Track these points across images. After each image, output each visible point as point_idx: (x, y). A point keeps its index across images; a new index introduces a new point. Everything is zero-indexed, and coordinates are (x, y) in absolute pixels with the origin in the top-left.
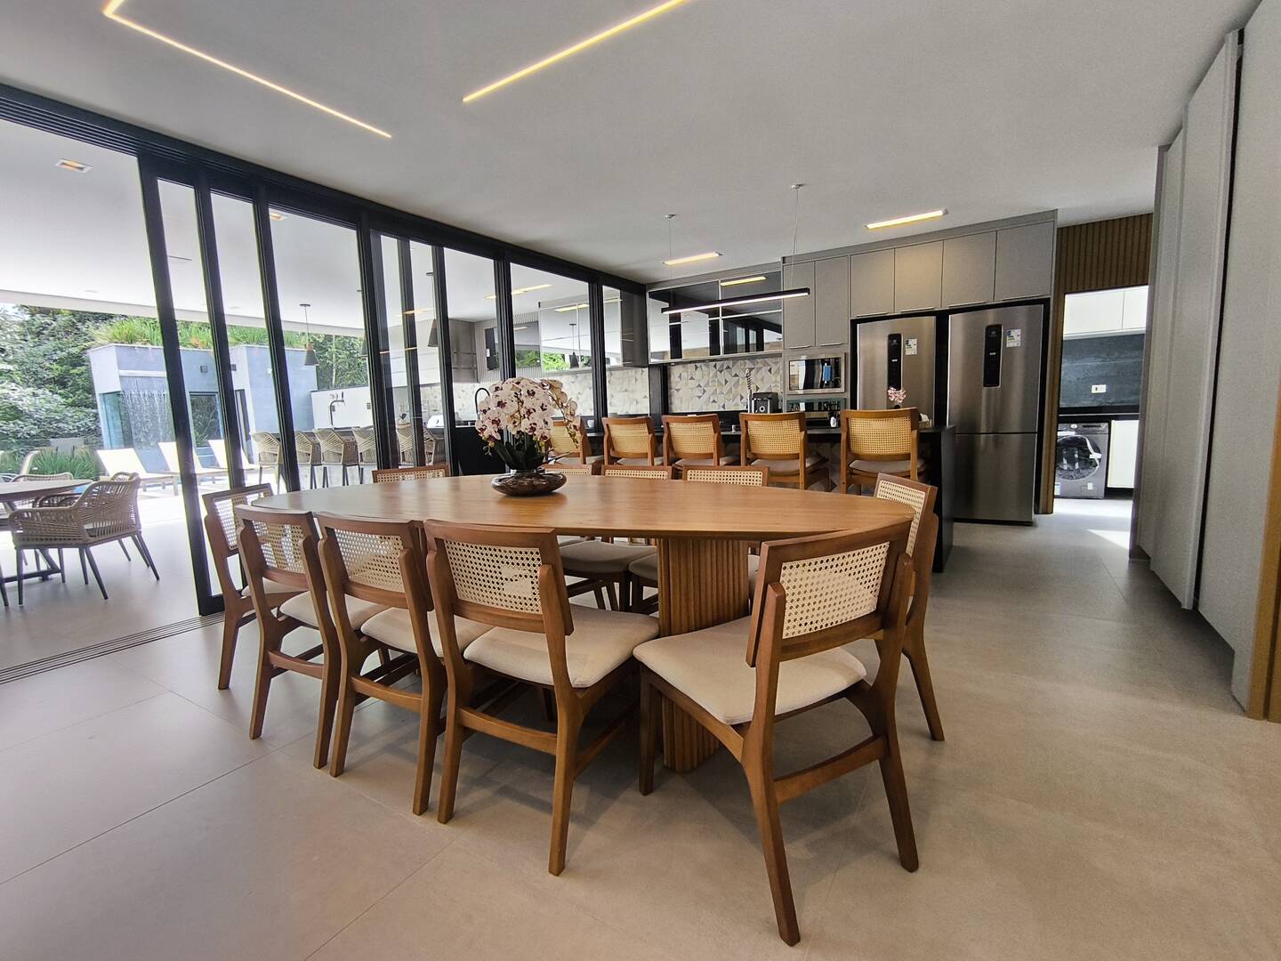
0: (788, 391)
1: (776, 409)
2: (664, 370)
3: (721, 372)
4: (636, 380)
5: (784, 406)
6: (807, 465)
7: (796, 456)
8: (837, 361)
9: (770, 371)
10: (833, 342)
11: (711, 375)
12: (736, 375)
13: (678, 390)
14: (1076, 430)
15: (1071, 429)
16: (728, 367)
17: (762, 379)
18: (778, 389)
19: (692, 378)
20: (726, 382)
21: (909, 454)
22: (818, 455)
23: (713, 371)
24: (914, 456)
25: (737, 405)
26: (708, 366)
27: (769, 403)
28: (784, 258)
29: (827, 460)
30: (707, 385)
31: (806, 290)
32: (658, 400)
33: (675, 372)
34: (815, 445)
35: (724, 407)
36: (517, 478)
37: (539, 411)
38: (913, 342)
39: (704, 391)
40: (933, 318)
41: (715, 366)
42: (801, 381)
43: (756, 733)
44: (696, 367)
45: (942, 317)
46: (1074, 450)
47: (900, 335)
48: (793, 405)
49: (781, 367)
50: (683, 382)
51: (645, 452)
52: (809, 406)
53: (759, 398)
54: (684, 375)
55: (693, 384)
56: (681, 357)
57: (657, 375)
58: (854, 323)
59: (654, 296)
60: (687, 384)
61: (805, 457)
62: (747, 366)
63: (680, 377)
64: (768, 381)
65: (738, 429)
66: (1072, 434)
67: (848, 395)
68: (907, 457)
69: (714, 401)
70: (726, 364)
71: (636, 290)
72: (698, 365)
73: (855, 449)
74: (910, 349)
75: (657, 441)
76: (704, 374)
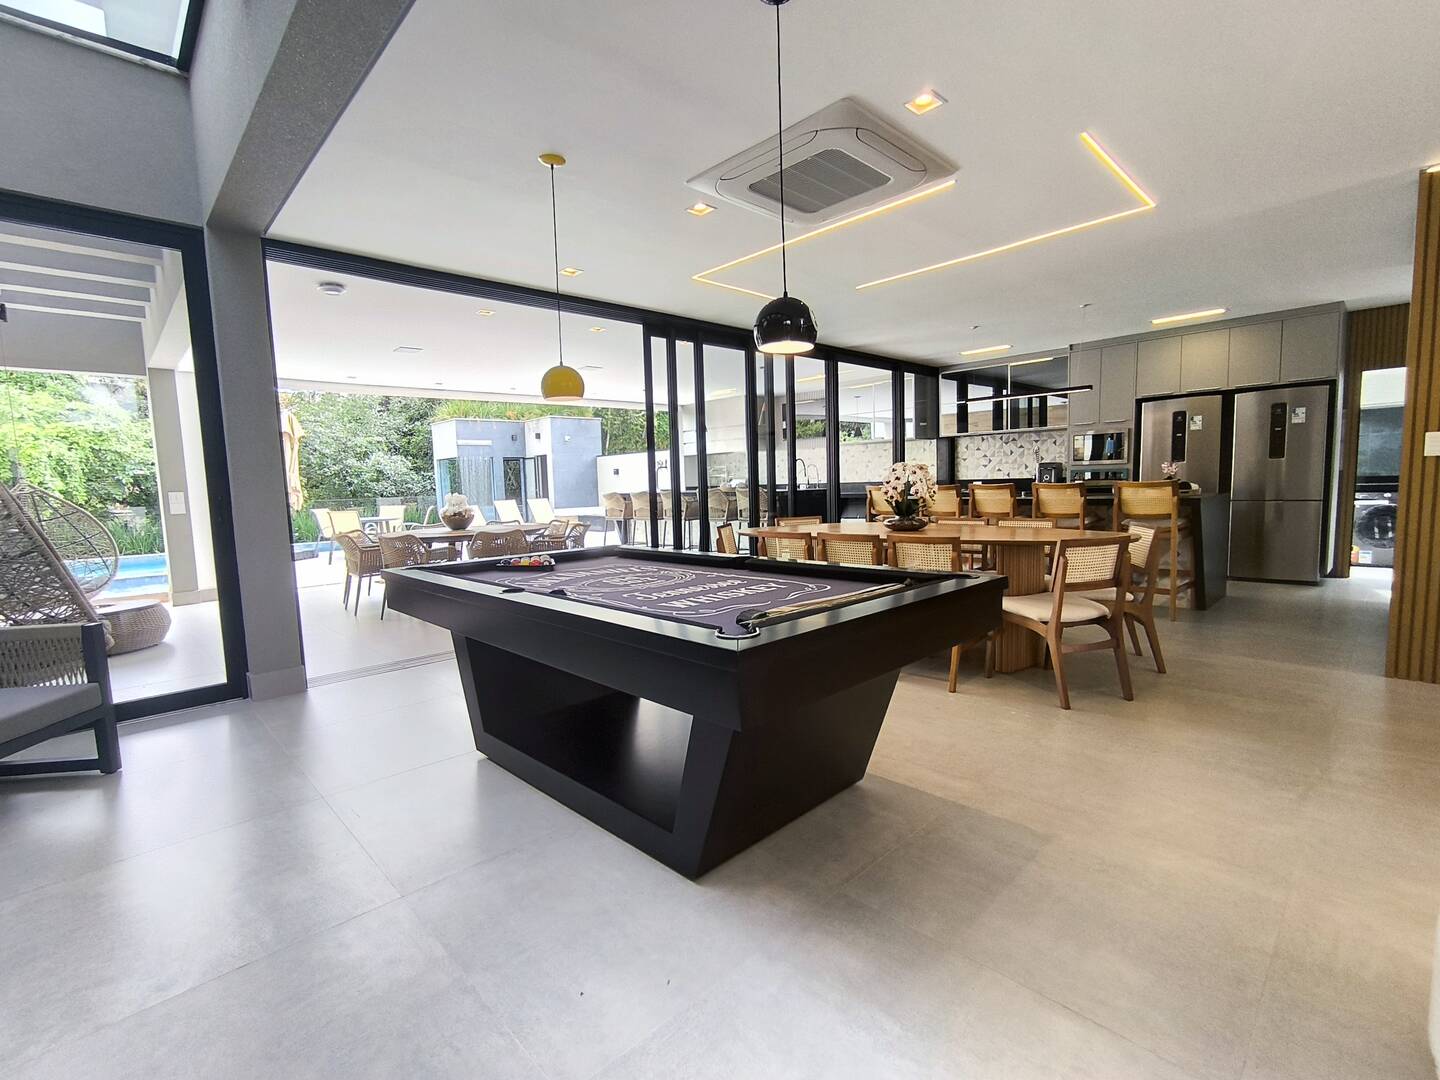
0: (1072, 462)
1: (1060, 479)
2: (952, 443)
3: (1006, 443)
4: (924, 450)
5: (1068, 475)
6: (1086, 522)
7: (1076, 516)
8: (1119, 436)
9: (1055, 443)
10: (1118, 418)
11: (997, 446)
12: (1021, 447)
13: (965, 460)
14: (1389, 499)
15: (1385, 498)
16: (1014, 440)
17: (1047, 451)
18: (1062, 460)
19: (978, 449)
20: (1012, 453)
21: (1170, 515)
22: (1096, 515)
23: (999, 443)
24: (1174, 516)
25: (1021, 473)
26: (994, 439)
27: (1055, 473)
28: (1071, 346)
29: (1104, 519)
30: (993, 455)
31: (1090, 387)
32: (945, 468)
33: (963, 445)
34: (1093, 507)
35: (1008, 475)
36: (899, 520)
37: (919, 482)
38: (1198, 419)
39: (990, 461)
40: (1220, 397)
41: (1001, 438)
42: (1087, 452)
43: (1052, 626)
44: (983, 440)
45: (1228, 397)
46: (1386, 519)
47: (1185, 413)
48: (1079, 474)
49: (1066, 439)
50: (969, 452)
51: (952, 511)
52: (1095, 475)
53: (1045, 468)
54: (971, 445)
55: (980, 454)
56: (967, 431)
57: (945, 447)
58: (1139, 403)
59: (945, 377)
60: (973, 455)
61: (1084, 517)
62: (1032, 439)
63: (967, 448)
64: (1054, 453)
65: (1031, 494)
66: (1386, 503)
67: (1131, 466)
68: (1168, 516)
69: (999, 470)
70: (1012, 437)
71: (929, 373)
72: (985, 437)
73: (1126, 510)
74: (1196, 424)
75: (963, 504)
76: (992, 446)
